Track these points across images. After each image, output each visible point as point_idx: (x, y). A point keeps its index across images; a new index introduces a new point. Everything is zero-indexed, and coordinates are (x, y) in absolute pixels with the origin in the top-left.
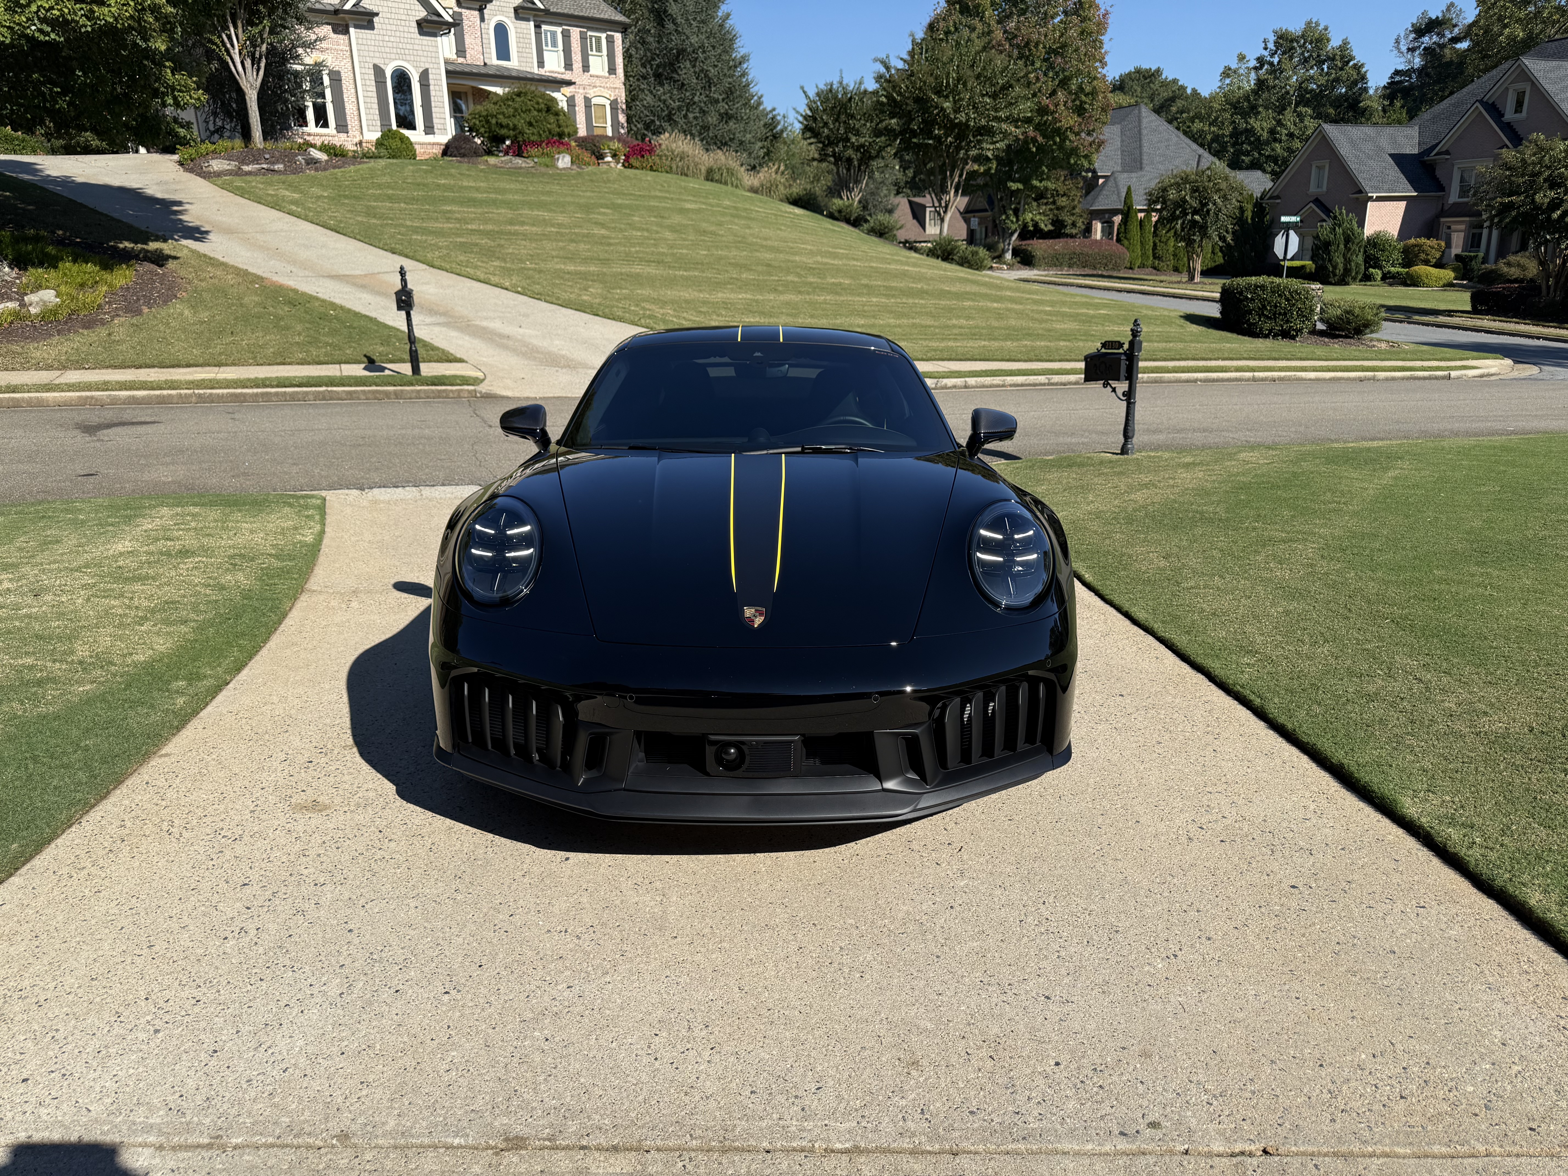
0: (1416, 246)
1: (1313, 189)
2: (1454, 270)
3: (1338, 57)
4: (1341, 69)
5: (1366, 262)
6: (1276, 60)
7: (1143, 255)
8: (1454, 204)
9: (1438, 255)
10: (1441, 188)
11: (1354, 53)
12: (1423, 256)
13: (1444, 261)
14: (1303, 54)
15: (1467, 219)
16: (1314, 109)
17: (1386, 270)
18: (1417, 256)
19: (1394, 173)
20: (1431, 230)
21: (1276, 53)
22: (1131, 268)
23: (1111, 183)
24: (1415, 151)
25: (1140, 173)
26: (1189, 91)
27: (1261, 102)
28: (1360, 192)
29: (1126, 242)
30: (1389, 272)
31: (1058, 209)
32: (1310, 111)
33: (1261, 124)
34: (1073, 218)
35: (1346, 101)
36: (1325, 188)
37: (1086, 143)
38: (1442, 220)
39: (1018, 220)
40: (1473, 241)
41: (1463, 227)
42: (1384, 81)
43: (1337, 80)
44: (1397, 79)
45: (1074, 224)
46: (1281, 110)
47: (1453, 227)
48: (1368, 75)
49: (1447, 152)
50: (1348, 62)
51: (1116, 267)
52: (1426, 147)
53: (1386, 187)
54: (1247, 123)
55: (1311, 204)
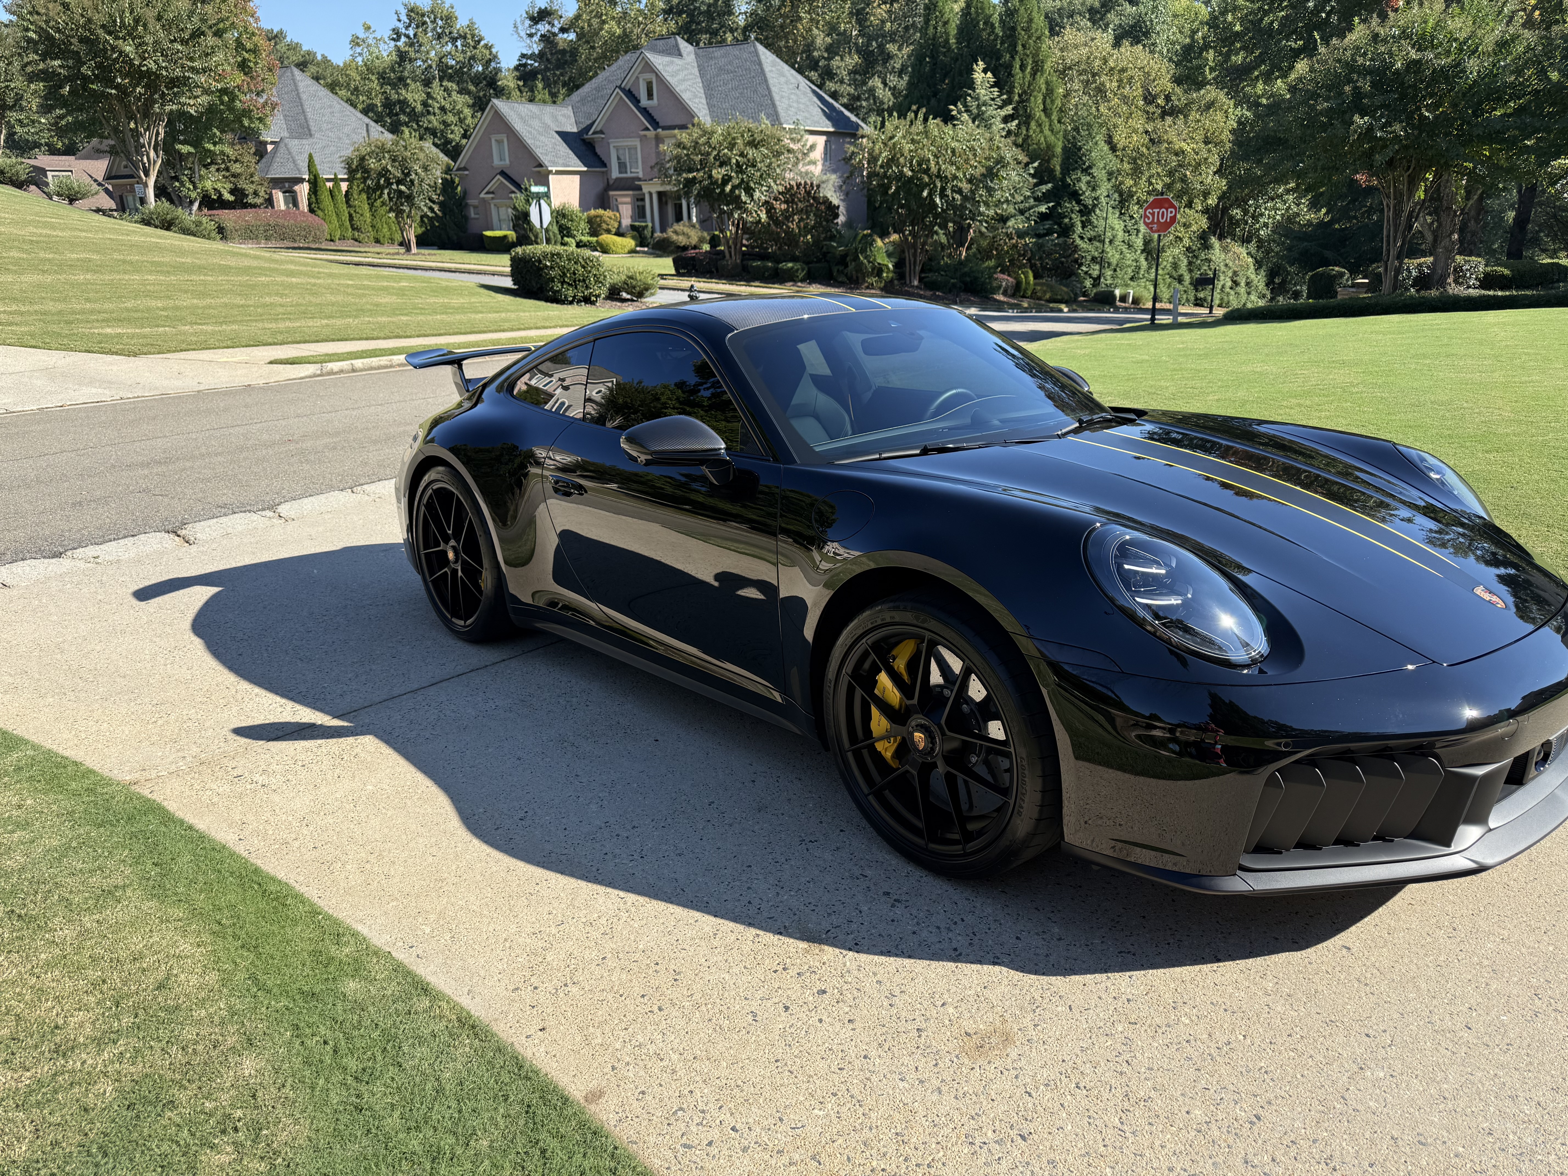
0: (597, 216)
1: (497, 162)
2: (633, 238)
3: (469, 36)
4: (475, 48)
5: (561, 232)
6: (411, 32)
7: (341, 226)
8: (617, 179)
9: (616, 225)
10: (604, 165)
11: (483, 34)
12: (604, 226)
13: (621, 231)
14: (434, 29)
15: (631, 192)
16: (458, 84)
17: (578, 239)
18: (599, 225)
19: (564, 149)
20: (604, 202)
21: (410, 26)
22: (332, 240)
23: (282, 149)
24: (575, 130)
25: (311, 140)
26: (319, 58)
27: (406, 74)
28: (540, 165)
29: (320, 213)
30: (581, 241)
31: (234, 176)
32: (455, 87)
33: (414, 95)
34: (253, 187)
35: (485, 79)
36: (507, 162)
37: (259, 105)
38: (611, 193)
39: (195, 188)
40: (640, 212)
41: (628, 200)
42: (515, 63)
43: (472, 58)
44: (524, 61)
45: (256, 193)
46: (427, 83)
47: (619, 200)
48: (500, 55)
49: (601, 132)
50: (479, 41)
51: (316, 239)
52: (582, 126)
53: (561, 161)
54: (398, 93)
55: (498, 177)
